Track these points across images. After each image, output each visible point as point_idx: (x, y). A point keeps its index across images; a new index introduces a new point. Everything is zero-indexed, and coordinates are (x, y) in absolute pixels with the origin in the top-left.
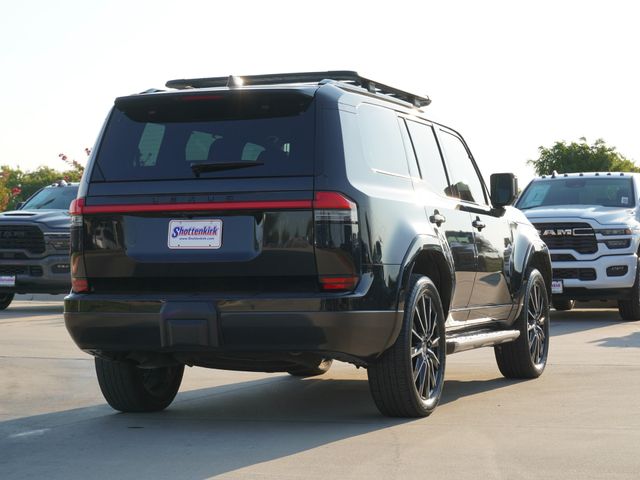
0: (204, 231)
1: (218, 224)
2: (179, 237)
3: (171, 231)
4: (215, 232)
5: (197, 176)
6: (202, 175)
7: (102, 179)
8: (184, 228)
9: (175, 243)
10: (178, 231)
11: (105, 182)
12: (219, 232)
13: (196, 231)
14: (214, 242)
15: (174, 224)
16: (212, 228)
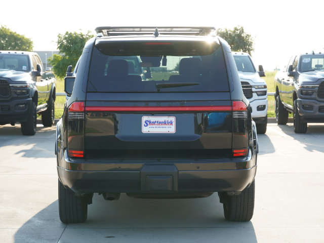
0: (165, 123)
1: (173, 119)
2: (149, 126)
3: (143, 123)
4: (171, 123)
5: (159, 90)
6: (161, 90)
7: (95, 91)
8: (152, 121)
9: (145, 130)
10: (148, 123)
11: (97, 92)
12: (174, 124)
13: (160, 123)
14: (171, 129)
15: (145, 118)
16: (170, 121)
